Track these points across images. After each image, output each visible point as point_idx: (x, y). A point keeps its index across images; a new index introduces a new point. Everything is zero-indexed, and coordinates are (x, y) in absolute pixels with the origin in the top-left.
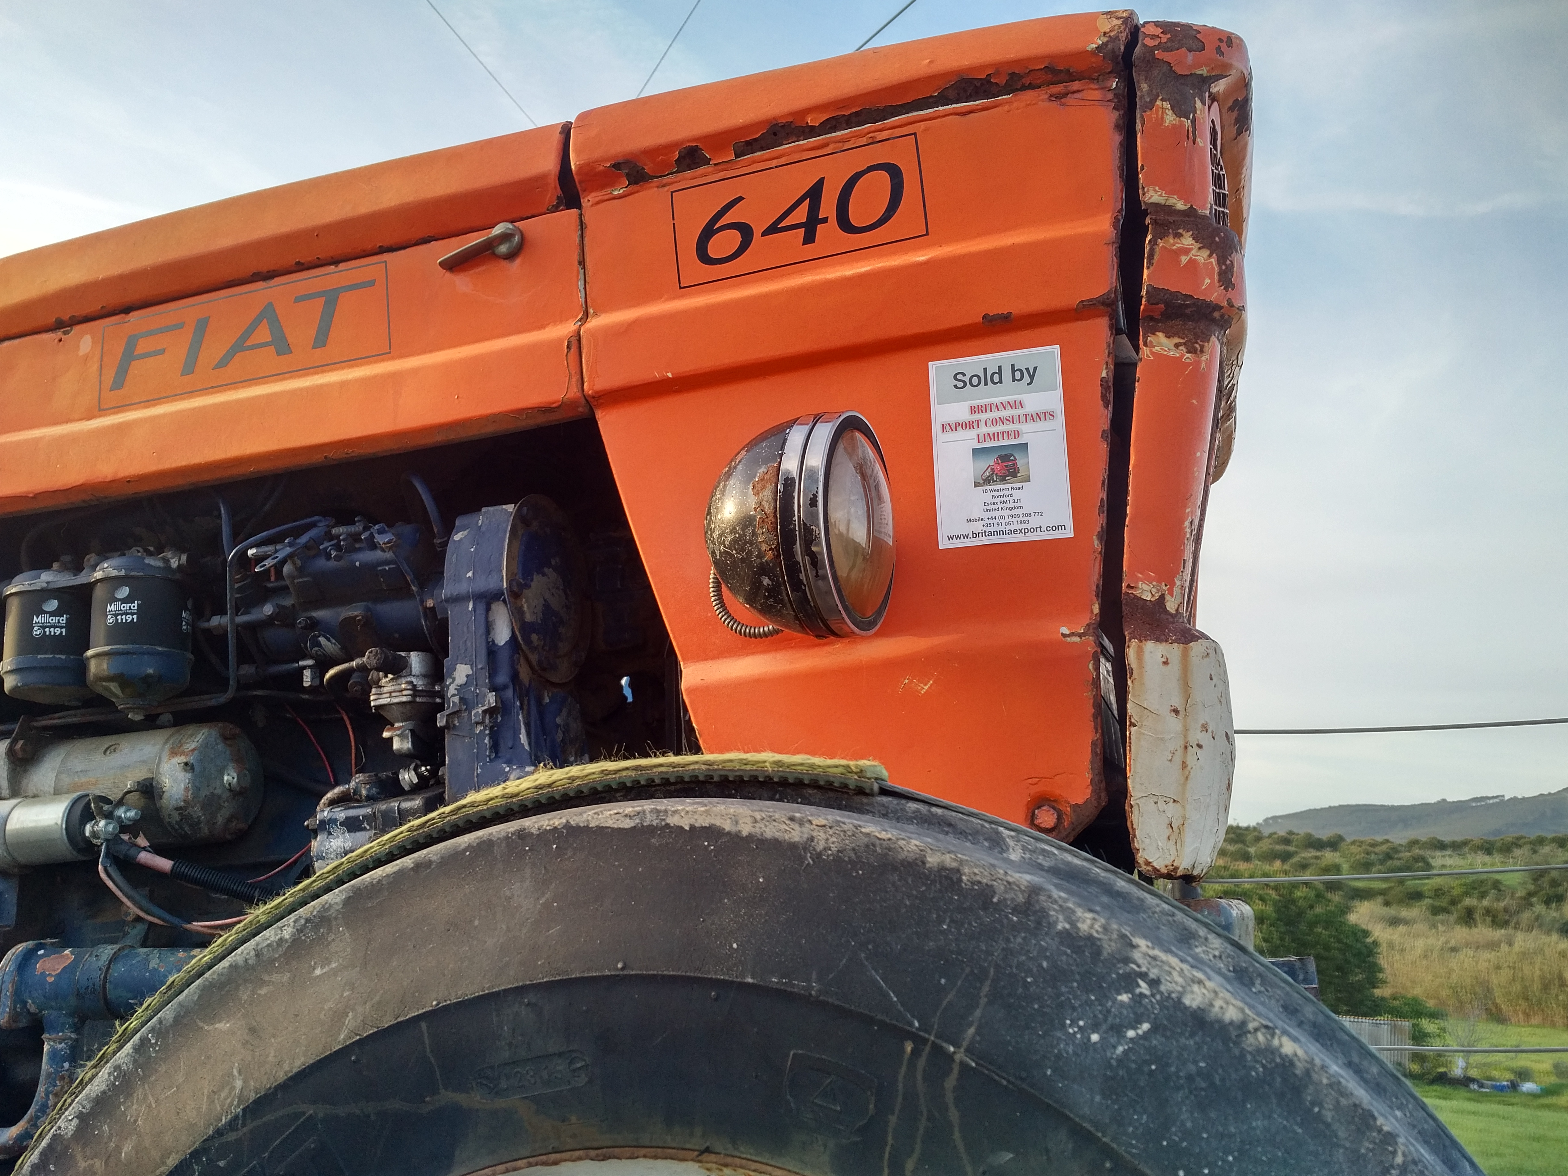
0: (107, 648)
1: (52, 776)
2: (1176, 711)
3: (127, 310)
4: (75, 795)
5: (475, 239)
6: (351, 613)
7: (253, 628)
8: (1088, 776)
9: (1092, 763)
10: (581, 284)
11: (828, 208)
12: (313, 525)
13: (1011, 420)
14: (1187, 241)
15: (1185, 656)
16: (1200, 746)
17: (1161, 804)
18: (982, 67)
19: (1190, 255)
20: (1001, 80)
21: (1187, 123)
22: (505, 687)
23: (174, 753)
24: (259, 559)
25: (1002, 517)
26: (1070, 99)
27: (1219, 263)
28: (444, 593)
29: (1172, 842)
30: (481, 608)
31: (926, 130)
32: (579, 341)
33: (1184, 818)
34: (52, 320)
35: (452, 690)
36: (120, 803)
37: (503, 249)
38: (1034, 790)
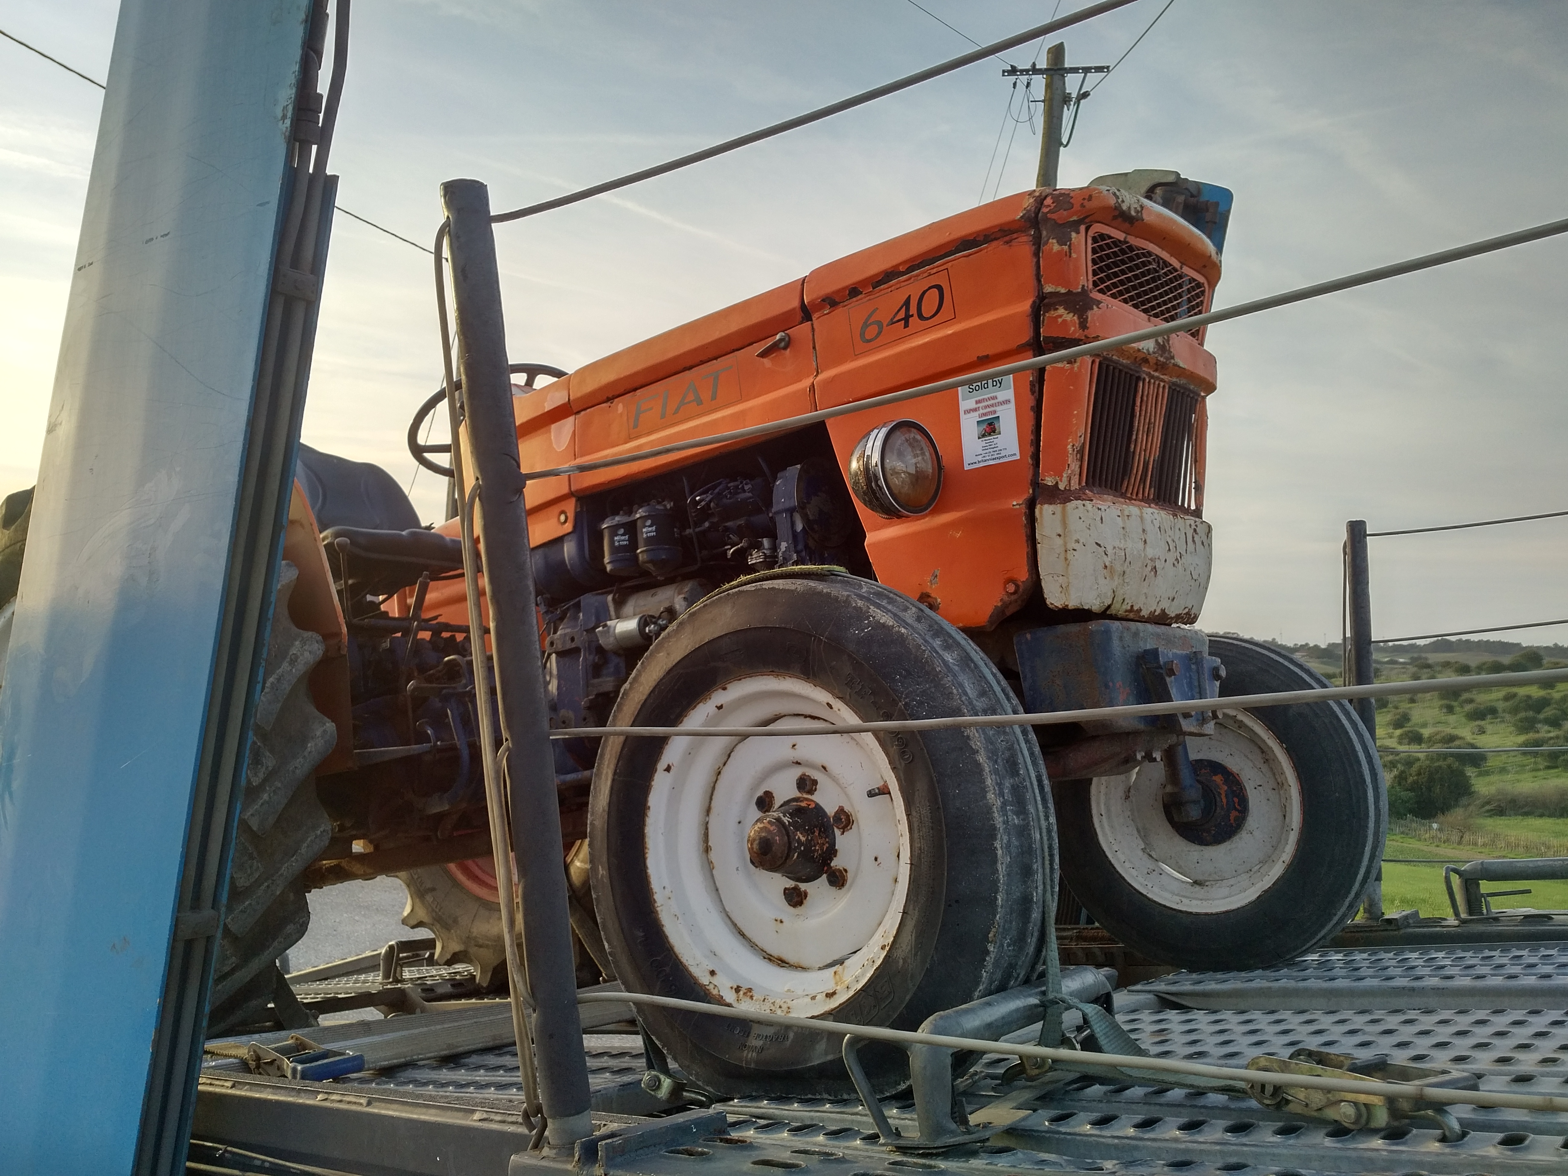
0: (645, 549)
1: (632, 608)
2: (1060, 535)
3: (635, 390)
4: (641, 615)
5: (769, 342)
6: (740, 523)
7: (704, 533)
8: (1026, 568)
9: (1027, 562)
10: (815, 358)
11: (913, 310)
12: (720, 483)
13: (992, 406)
14: (1061, 310)
15: (1064, 510)
16: (1075, 550)
17: (1055, 576)
18: (971, 234)
19: (1063, 318)
20: (981, 238)
21: (1066, 248)
22: (802, 551)
23: (679, 594)
24: (701, 501)
25: (990, 452)
26: (1014, 243)
27: (1079, 318)
28: (773, 510)
29: (1063, 594)
30: (789, 515)
31: (952, 266)
32: (814, 387)
33: (1069, 583)
34: (605, 398)
35: (780, 554)
36: (659, 617)
37: (783, 344)
38: (1006, 576)
